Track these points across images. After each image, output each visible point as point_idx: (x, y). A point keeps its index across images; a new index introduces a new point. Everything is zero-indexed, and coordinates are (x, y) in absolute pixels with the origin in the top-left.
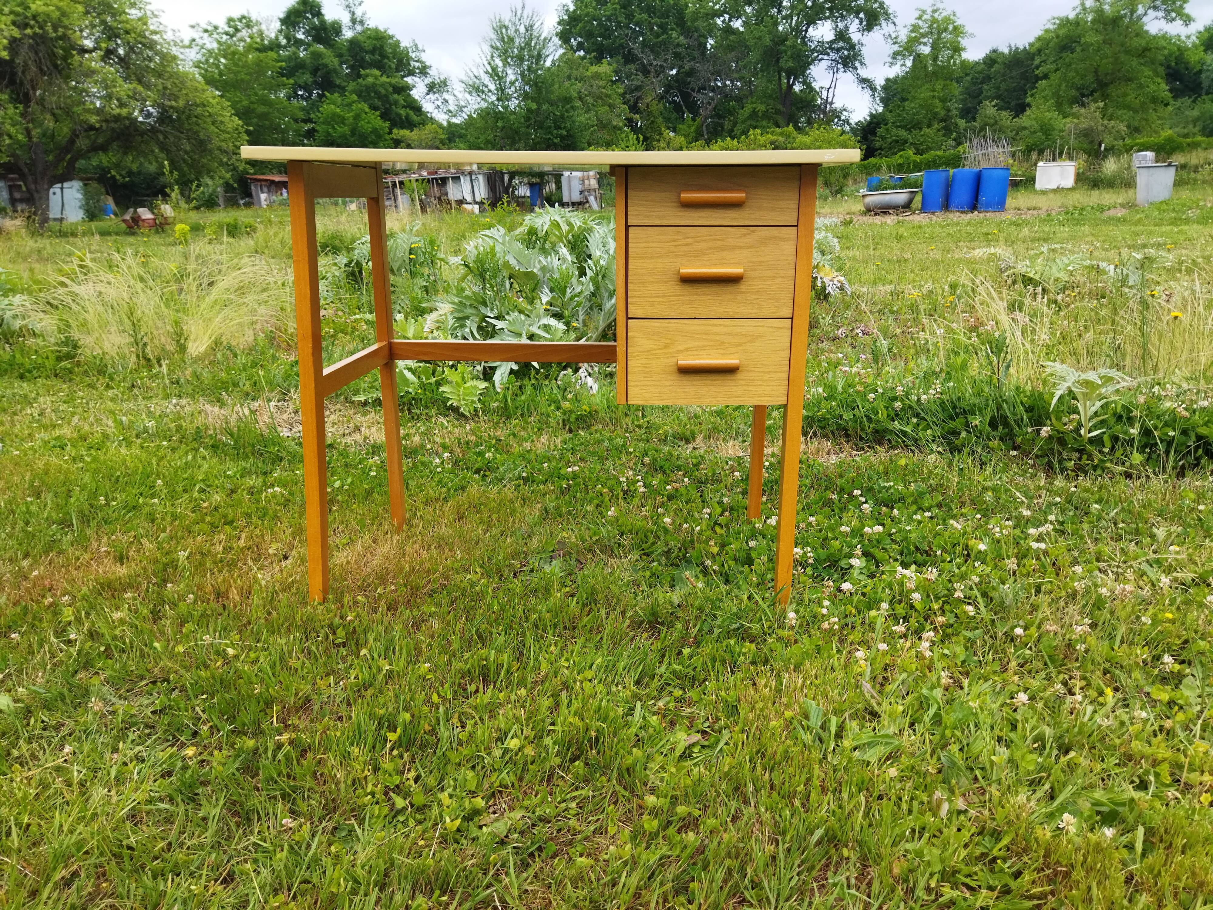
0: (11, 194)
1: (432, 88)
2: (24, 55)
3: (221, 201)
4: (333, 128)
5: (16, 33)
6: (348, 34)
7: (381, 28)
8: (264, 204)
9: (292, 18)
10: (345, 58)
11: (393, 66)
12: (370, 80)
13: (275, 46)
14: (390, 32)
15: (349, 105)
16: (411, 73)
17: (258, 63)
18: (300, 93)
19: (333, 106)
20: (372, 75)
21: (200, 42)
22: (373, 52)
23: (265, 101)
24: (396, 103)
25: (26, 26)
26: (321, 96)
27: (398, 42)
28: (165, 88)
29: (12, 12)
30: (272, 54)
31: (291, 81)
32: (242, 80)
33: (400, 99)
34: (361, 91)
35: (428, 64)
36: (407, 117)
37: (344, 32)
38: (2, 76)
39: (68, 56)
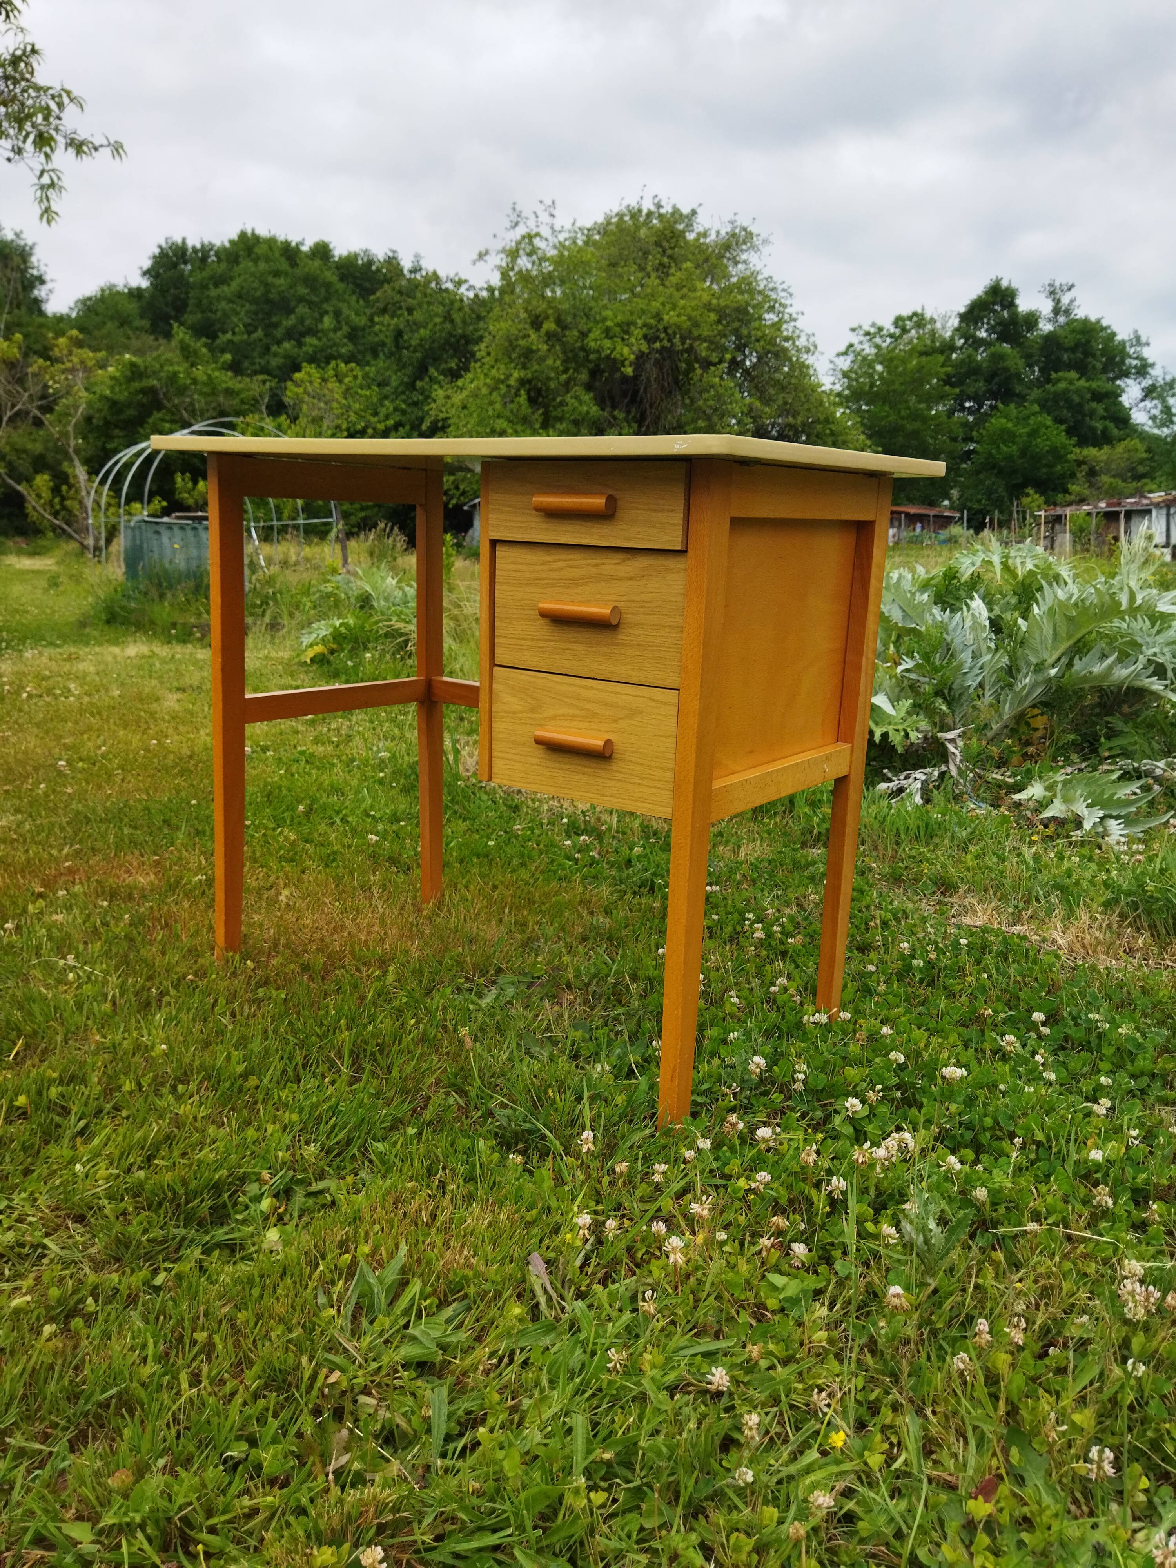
1: (1149, 393)
2: (650, 370)
4: (998, 447)
5: (644, 347)
6: (1046, 327)
7: (1093, 318)
9: (976, 313)
10: (1035, 358)
12: (1062, 385)
13: (950, 347)
14: (1104, 323)
15: (1027, 418)
16: (1126, 374)
17: (920, 368)
18: (967, 404)
19: (1004, 421)
20: (1065, 379)
21: (858, 347)
22: (1073, 349)
23: (919, 417)
24: (1092, 414)
25: (657, 338)
26: (993, 408)
27: (1114, 334)
28: (786, 403)
29: (645, 325)
30: (940, 359)
31: (957, 390)
32: (894, 391)
33: (1099, 408)
34: (1046, 400)
35: (1150, 361)
36: (1105, 431)
37: (1041, 325)
38: (624, 394)
39: (690, 369)
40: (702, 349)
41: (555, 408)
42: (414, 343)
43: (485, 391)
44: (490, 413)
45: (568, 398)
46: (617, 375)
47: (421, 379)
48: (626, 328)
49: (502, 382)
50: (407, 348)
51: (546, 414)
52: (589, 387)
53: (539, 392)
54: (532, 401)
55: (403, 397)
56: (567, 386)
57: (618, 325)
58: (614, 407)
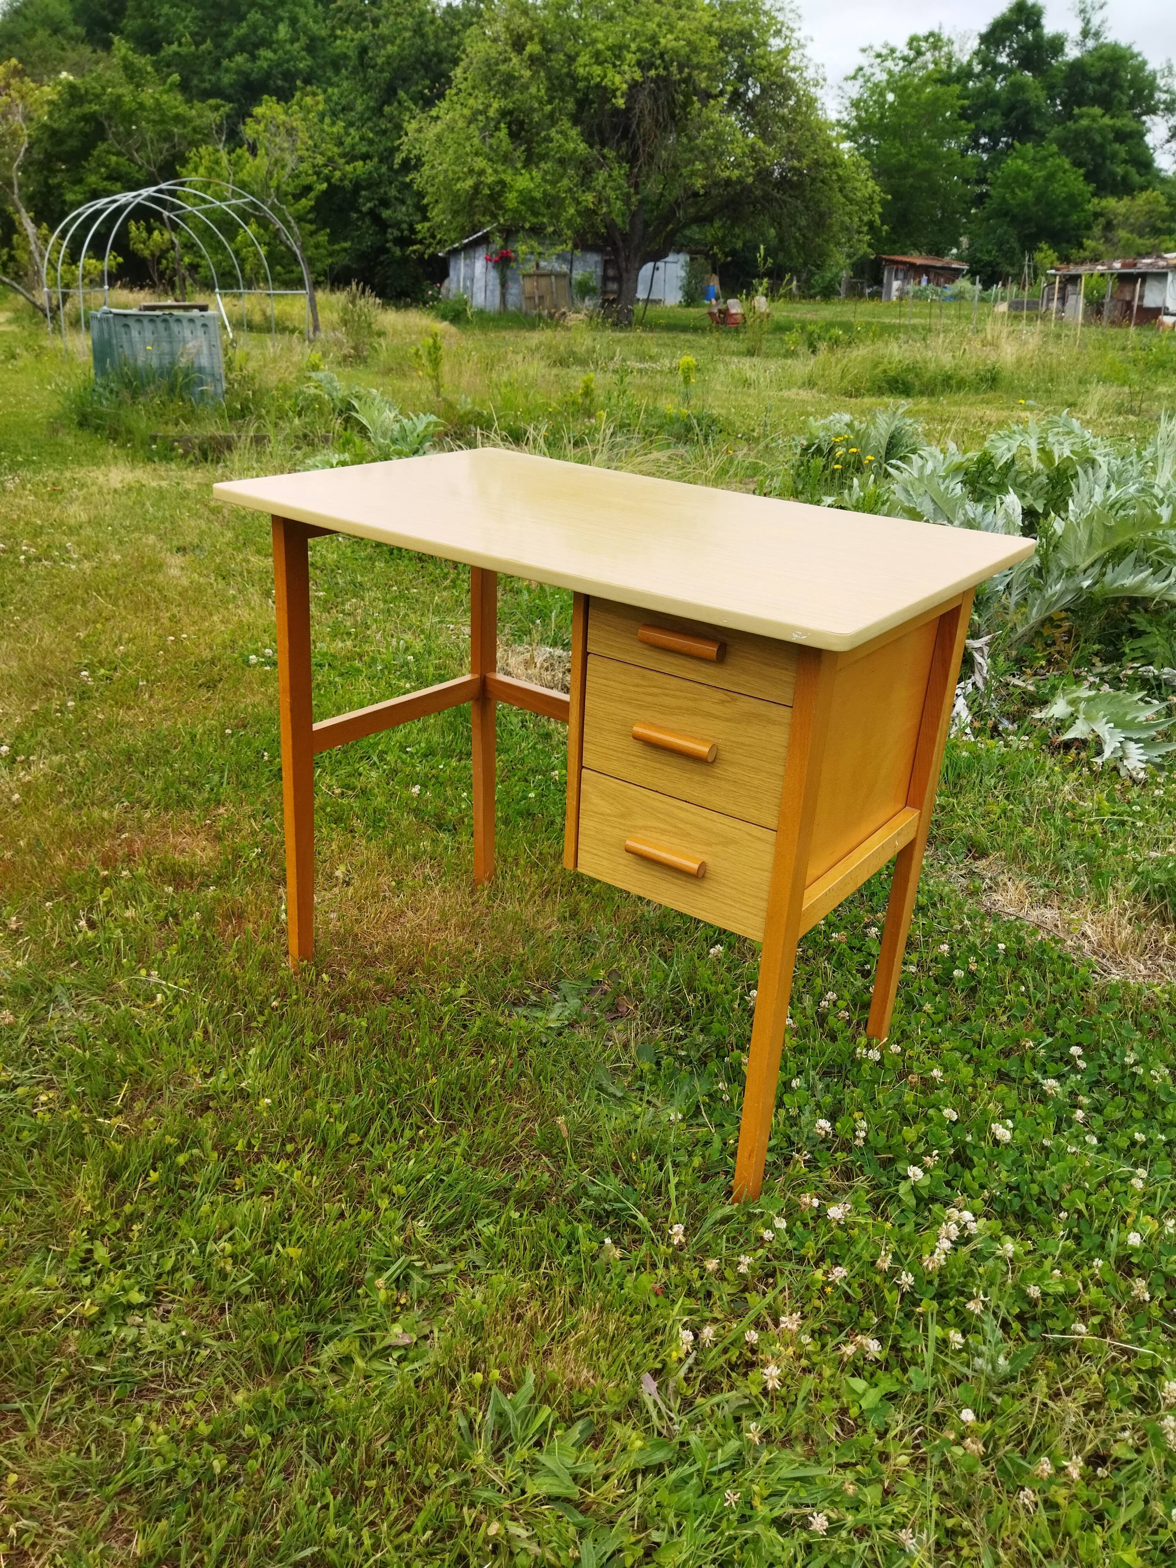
0: (605, 270)
2: (644, 101)
3: (842, 290)
4: (1013, 192)
5: (638, 76)
6: (1072, 53)
7: (1124, 43)
8: (894, 294)
9: (997, 34)
11: (1125, 100)
12: (1084, 122)
13: (966, 73)
14: (1136, 49)
15: (1045, 159)
16: (1152, 111)
17: (935, 99)
18: (983, 141)
19: (1020, 162)
20: (1088, 115)
21: (868, 71)
22: (1100, 80)
23: (930, 154)
24: (1114, 156)
25: (652, 65)
26: (1009, 146)
27: (1144, 63)
28: (790, 143)
29: (639, 49)
30: (956, 88)
31: (972, 126)
32: (907, 125)
33: (1121, 150)
34: (1066, 139)
36: (1125, 178)
37: (1066, 51)
38: (615, 128)
39: (688, 103)
40: (702, 79)
41: (539, 144)
42: (380, 61)
43: (461, 124)
44: (468, 149)
45: (553, 133)
46: (608, 107)
47: (390, 104)
48: (618, 51)
49: (481, 113)
50: (373, 67)
51: (528, 150)
52: (576, 120)
53: (521, 124)
54: (513, 135)
55: (370, 124)
56: (552, 117)
57: (609, 48)
58: (603, 144)
